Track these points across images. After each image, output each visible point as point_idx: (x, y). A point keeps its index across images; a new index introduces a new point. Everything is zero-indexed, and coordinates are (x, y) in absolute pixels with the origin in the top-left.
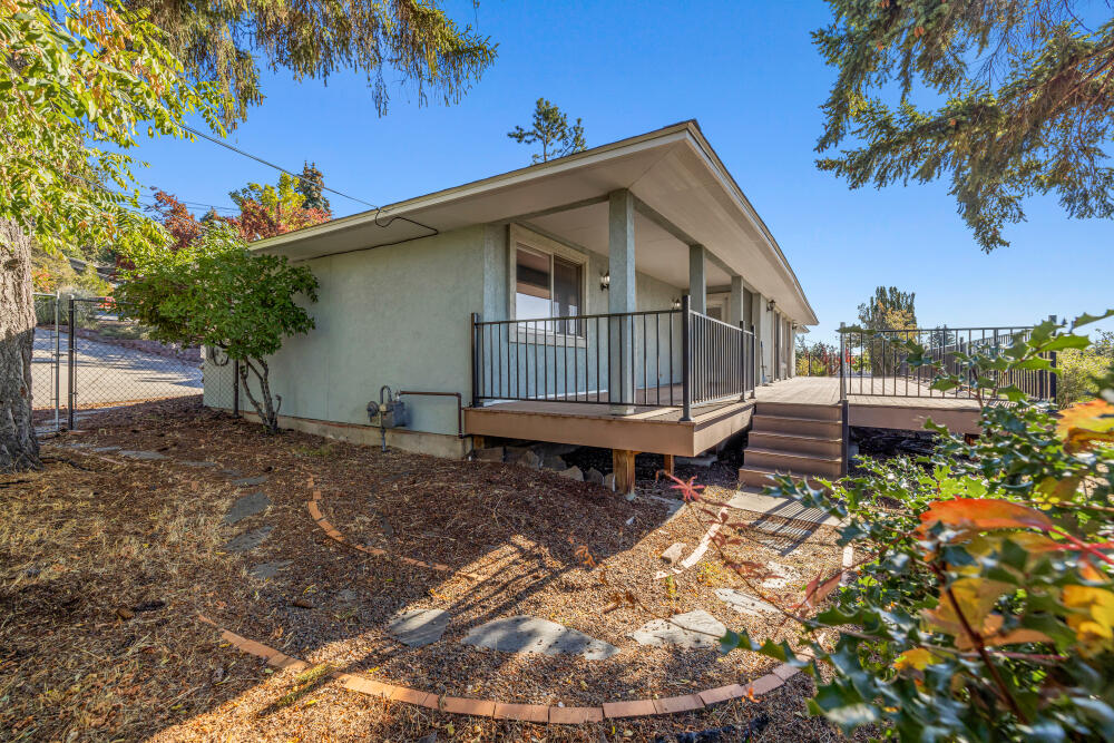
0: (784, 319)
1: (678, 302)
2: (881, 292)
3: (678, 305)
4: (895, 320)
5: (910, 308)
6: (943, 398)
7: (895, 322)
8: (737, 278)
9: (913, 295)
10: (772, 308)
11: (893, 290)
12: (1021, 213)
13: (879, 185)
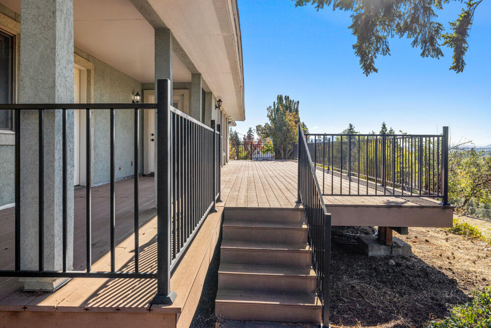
0: (225, 115)
1: (137, 94)
2: (280, 98)
3: (138, 97)
4: (289, 118)
5: (297, 111)
6: (376, 195)
7: (290, 121)
8: (197, 76)
9: (298, 102)
10: (219, 106)
11: (287, 98)
12: (388, 48)
13: (318, 6)
